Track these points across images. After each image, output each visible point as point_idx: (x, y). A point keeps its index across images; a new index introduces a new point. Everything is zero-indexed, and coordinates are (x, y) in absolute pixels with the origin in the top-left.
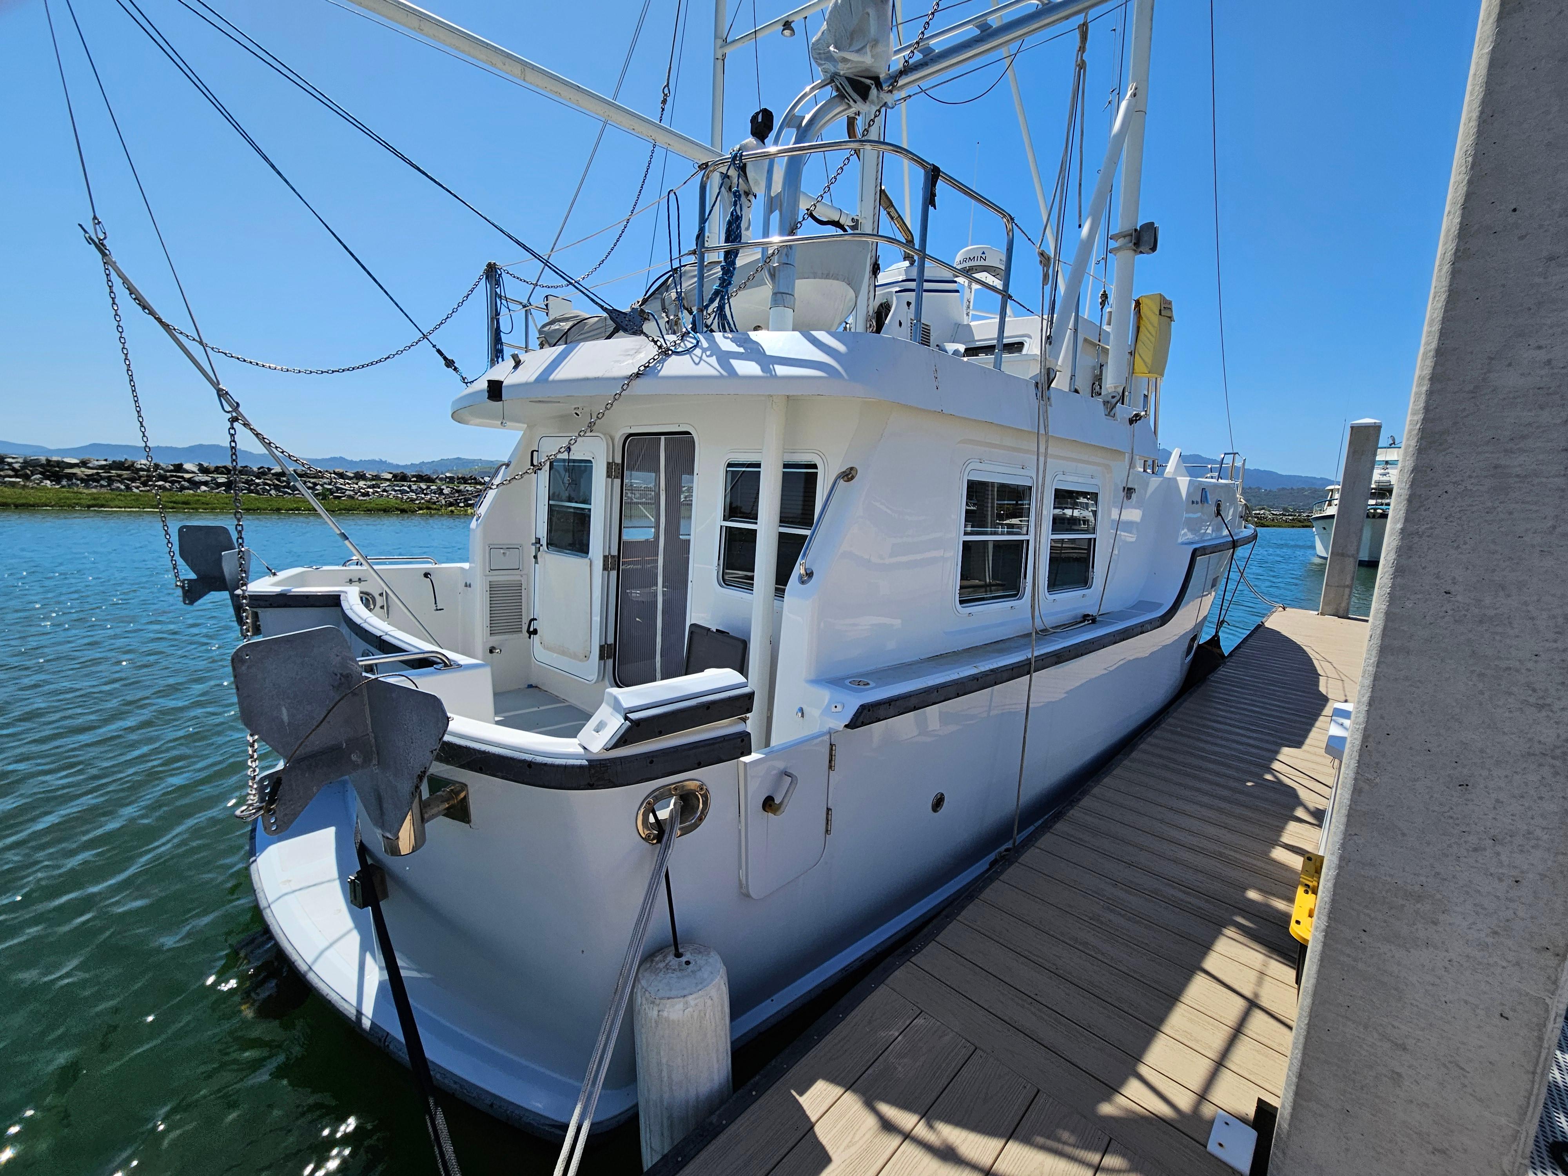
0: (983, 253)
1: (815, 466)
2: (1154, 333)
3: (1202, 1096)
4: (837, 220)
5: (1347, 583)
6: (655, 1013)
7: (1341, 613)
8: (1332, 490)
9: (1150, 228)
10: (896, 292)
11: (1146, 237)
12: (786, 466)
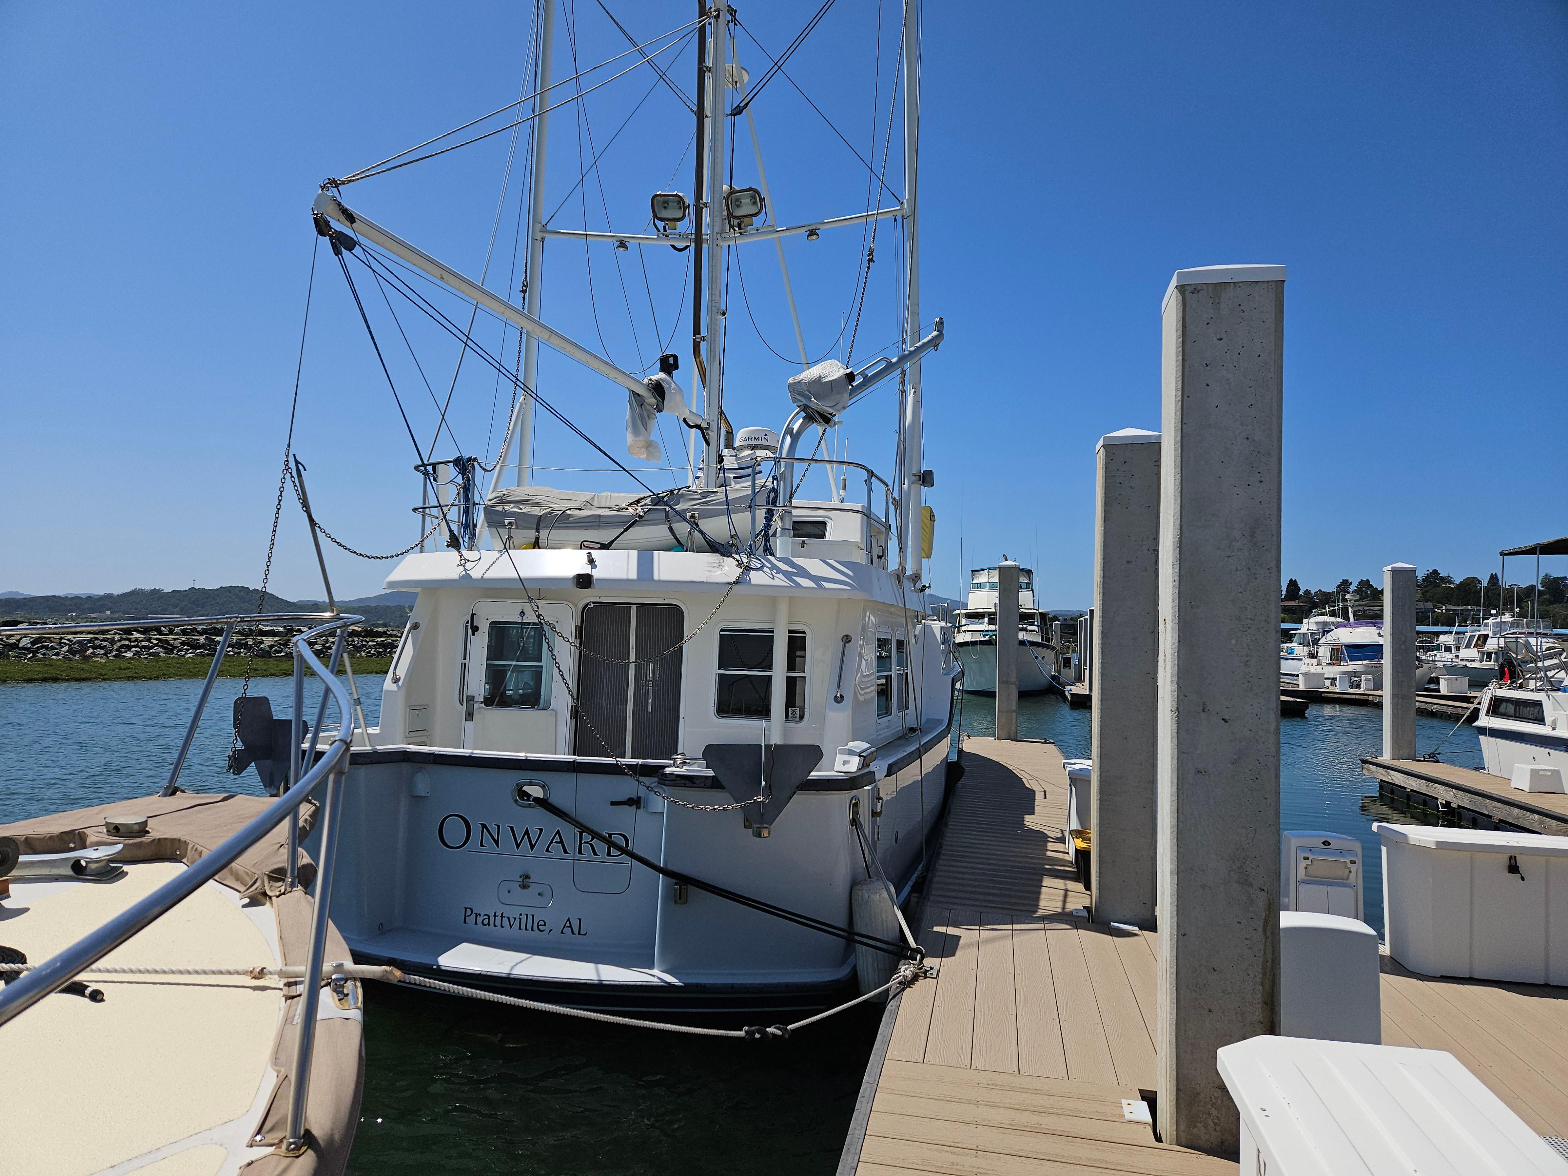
0: (766, 435)
1: (804, 632)
2: (928, 532)
3: (1064, 908)
4: (699, 424)
5: (1013, 709)
6: (879, 896)
7: (1012, 736)
8: (959, 614)
9: (930, 473)
10: (734, 478)
11: (928, 478)
12: (790, 632)
